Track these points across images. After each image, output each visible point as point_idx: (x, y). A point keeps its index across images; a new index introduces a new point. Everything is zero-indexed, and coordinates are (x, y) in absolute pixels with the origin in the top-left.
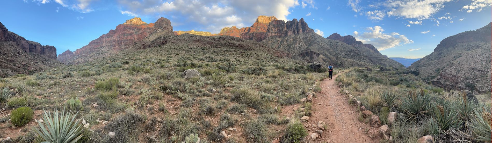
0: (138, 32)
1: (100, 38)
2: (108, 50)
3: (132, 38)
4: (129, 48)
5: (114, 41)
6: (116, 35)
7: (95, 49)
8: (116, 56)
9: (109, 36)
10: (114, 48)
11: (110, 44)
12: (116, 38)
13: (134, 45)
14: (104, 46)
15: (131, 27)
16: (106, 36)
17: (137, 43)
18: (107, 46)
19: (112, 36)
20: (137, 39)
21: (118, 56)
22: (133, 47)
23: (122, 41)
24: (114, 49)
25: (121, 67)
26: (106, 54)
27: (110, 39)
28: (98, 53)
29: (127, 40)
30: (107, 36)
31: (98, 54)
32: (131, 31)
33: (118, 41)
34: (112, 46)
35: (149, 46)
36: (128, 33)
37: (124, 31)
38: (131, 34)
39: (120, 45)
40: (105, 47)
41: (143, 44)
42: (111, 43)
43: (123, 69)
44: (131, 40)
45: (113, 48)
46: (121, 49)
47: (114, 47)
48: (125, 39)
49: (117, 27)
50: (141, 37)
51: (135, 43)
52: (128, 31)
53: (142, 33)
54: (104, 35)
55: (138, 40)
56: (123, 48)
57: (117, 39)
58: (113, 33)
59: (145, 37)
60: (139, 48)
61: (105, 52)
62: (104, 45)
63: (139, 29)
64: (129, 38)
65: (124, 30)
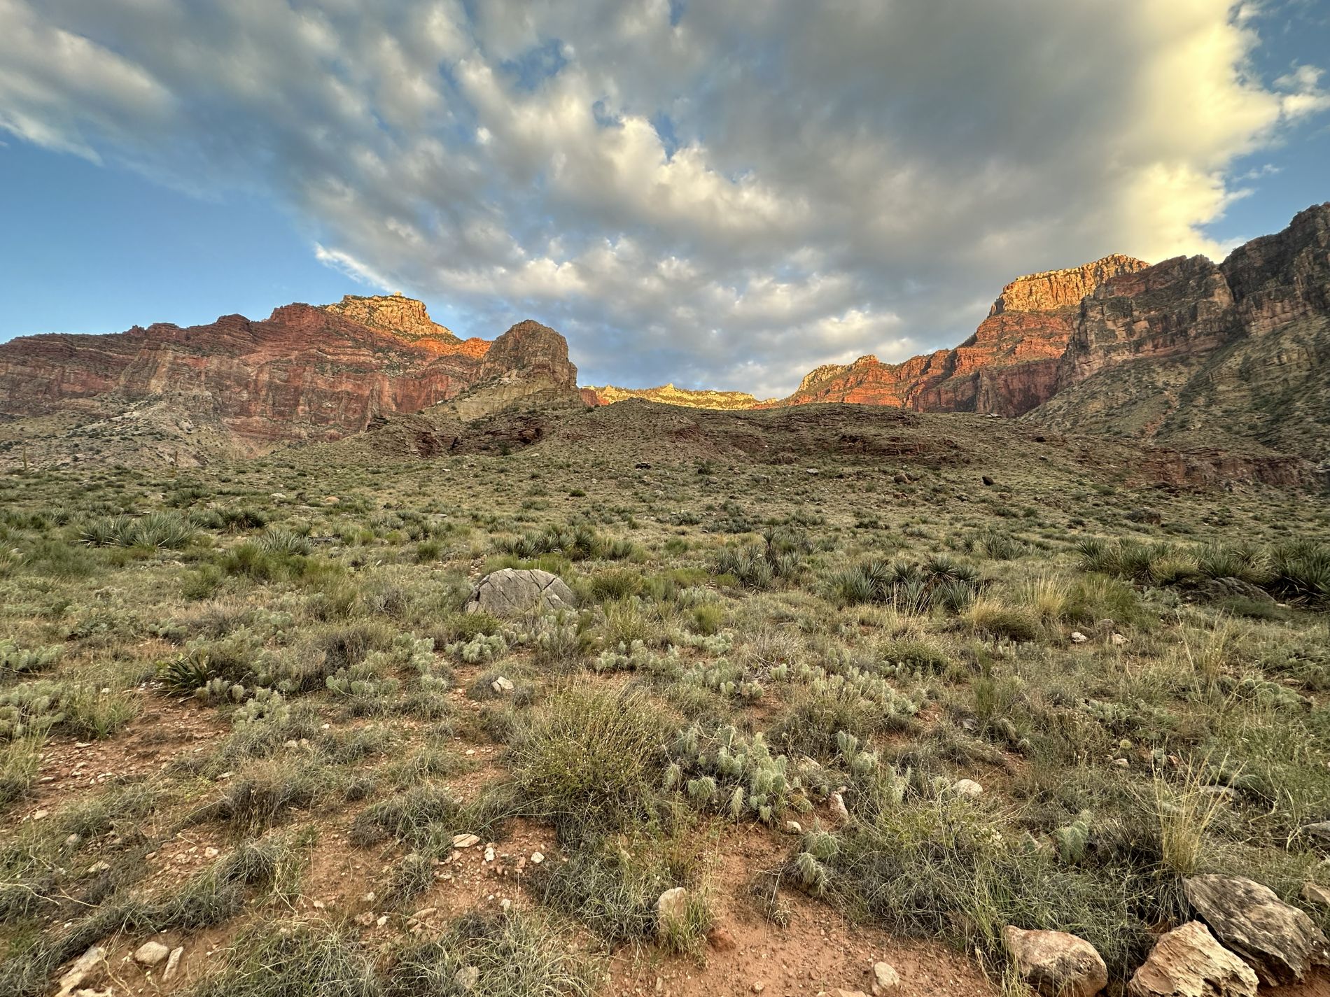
0: (406, 368)
1: (126, 336)
2: (186, 425)
3: (368, 392)
4: (338, 439)
5: (243, 382)
6: (263, 354)
7: (62, 395)
8: (230, 474)
9: (206, 348)
10: (238, 422)
11: (208, 393)
12: (261, 371)
13: (368, 430)
14: (160, 398)
15: (370, 334)
16: (188, 338)
17: (386, 422)
18: (181, 399)
19: (232, 350)
20: (395, 399)
21: (241, 477)
22: (360, 440)
23: (298, 392)
24: (236, 428)
25: (181, 544)
26: (164, 448)
27: (213, 363)
28: (89, 428)
29: (337, 397)
30: (198, 341)
31: (94, 435)
32: (365, 356)
33: (271, 386)
34: (220, 409)
35: (453, 446)
36: (344, 358)
37: (322, 346)
38: (360, 371)
39: (281, 414)
40: (163, 404)
41: (424, 430)
42: (221, 387)
43: (185, 560)
44: (359, 398)
45: (225, 420)
46: (289, 437)
47: (237, 415)
48: (321, 384)
49: (278, 313)
50: (419, 397)
51: (375, 417)
52: (349, 351)
53: (424, 376)
54: (173, 327)
55: (397, 405)
56: (304, 433)
57: (265, 377)
58: (248, 336)
59: (437, 400)
60: (398, 448)
61: (160, 436)
62: (156, 386)
63: (409, 354)
64: (347, 386)
65: (324, 342)
